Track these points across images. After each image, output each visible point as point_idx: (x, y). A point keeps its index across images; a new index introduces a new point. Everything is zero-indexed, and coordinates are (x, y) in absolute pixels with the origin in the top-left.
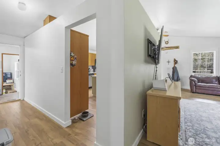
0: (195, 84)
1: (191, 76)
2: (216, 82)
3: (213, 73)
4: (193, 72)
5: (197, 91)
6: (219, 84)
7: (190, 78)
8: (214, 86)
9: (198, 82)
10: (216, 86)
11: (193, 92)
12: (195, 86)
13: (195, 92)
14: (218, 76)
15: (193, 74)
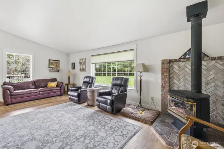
0: (11, 93)
1: (5, 84)
2: (33, 87)
3: (29, 77)
4: (7, 77)
5: (13, 101)
6: (36, 88)
7: (2, 86)
8: (32, 91)
9: (15, 90)
10: (33, 91)
11: (7, 104)
12: (10, 95)
13: (10, 103)
14: (35, 80)
15: (7, 80)
